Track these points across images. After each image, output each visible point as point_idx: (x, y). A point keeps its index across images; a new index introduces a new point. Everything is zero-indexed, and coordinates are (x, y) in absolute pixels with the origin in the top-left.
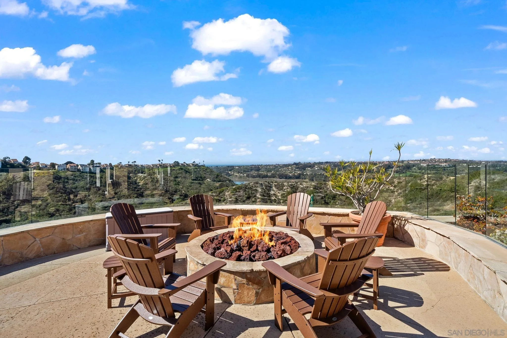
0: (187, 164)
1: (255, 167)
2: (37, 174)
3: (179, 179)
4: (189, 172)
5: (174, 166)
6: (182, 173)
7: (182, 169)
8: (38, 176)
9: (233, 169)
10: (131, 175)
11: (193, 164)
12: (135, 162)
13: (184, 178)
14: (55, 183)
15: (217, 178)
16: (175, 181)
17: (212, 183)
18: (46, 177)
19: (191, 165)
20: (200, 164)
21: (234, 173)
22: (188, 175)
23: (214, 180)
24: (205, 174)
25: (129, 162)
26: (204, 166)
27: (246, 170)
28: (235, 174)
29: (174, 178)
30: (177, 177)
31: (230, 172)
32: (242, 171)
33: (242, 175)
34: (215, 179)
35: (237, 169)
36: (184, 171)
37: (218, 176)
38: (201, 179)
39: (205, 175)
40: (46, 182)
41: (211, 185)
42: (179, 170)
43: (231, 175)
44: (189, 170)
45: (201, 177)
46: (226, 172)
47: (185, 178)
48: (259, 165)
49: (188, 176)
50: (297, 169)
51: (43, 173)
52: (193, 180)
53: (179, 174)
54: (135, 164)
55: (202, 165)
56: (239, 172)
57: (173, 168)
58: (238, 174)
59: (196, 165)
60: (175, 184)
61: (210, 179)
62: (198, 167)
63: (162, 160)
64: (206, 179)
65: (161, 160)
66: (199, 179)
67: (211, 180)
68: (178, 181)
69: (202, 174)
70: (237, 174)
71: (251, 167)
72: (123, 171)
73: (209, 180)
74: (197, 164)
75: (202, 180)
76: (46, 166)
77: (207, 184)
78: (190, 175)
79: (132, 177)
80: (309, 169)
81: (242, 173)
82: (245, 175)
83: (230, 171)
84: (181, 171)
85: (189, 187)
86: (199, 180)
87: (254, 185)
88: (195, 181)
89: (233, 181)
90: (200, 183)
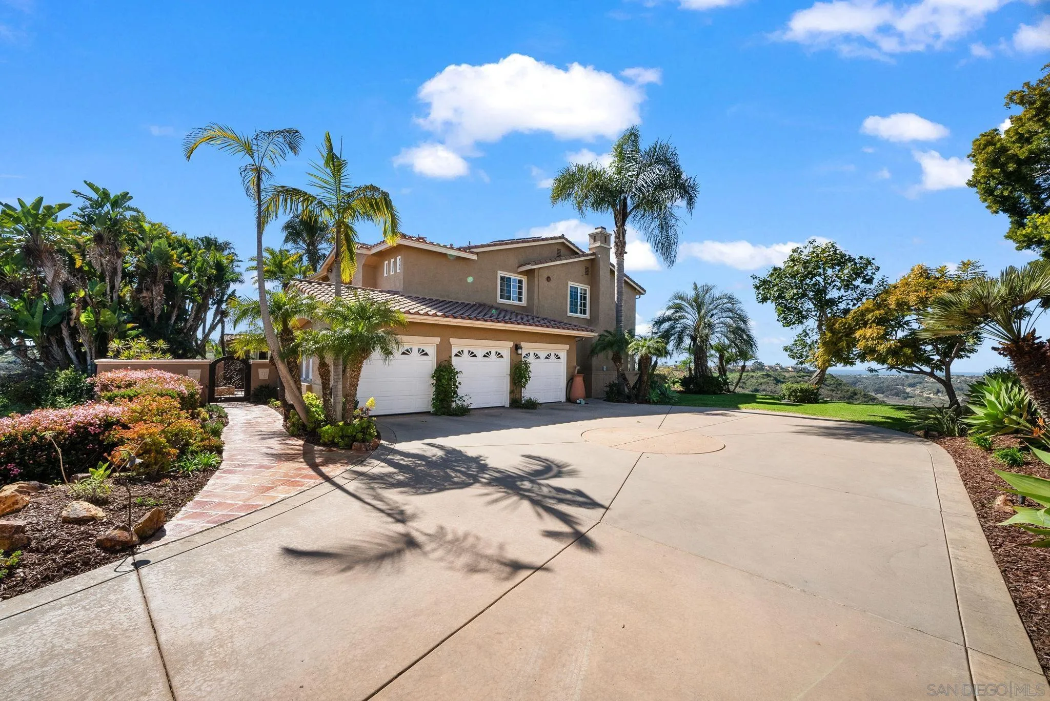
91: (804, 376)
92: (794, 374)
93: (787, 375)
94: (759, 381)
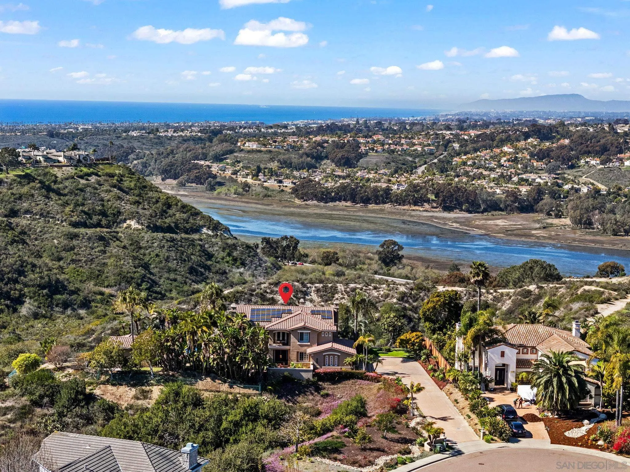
3: (23, 221)
4: (58, 193)
6: (33, 196)
7: (29, 178)
11: (69, 158)
13: (41, 215)
16: (11, 227)
17: (148, 236)
19: (61, 159)
20: (96, 157)
22: (54, 203)
23: (155, 226)
24: (119, 198)
29: (6, 216)
30: (14, 213)
34: (160, 222)
36: (40, 188)
38: (104, 222)
39: (117, 204)
41: (143, 244)
42: (20, 183)
44: (55, 182)
45: (104, 214)
47: (45, 215)
49: (56, 208)
52: (75, 225)
53: (20, 198)
55: (104, 162)
59: (79, 161)
60: (13, 241)
61: (138, 222)
62: (90, 166)
64: (125, 221)
66: (95, 219)
67: (142, 224)
68: (19, 229)
73: (133, 224)
74: (85, 157)
75: (108, 227)
77: (126, 243)
84: (25, 189)
85: (63, 254)
86: (99, 225)
88: (82, 230)
90: (101, 238)
91: (89, 175)
92: (70, 171)
93: (59, 173)
94: (14, 191)
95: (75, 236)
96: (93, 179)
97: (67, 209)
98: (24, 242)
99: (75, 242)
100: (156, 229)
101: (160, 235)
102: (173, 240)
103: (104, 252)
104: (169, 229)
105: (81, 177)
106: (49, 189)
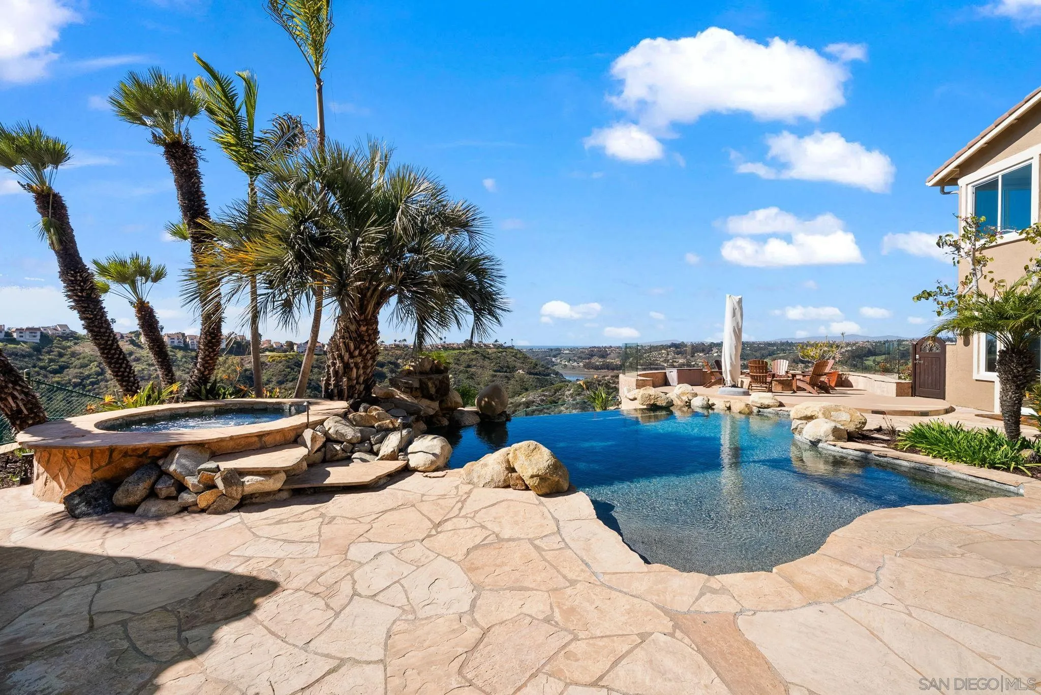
0: (485, 345)
1: (599, 351)
2: (272, 357)
3: (473, 370)
4: (489, 358)
5: (464, 348)
6: (477, 359)
7: (477, 352)
8: (273, 361)
9: (559, 354)
10: (400, 361)
11: (494, 345)
12: (405, 340)
14: (296, 372)
15: (534, 368)
16: (467, 372)
17: (527, 376)
18: (284, 363)
19: (491, 346)
20: (506, 345)
21: (561, 361)
22: (487, 362)
24: (515, 361)
25: (395, 341)
26: (512, 348)
27: (583, 356)
28: (563, 363)
29: (466, 367)
30: (469, 366)
31: (554, 359)
32: (576, 358)
33: (575, 364)
34: (532, 371)
35: (567, 354)
36: (481, 356)
37: (537, 365)
38: (508, 371)
39: (514, 363)
40: (284, 371)
41: (525, 380)
42: (472, 354)
43: (556, 365)
44: (488, 354)
45: (508, 367)
46: (547, 359)
47: (482, 367)
48: (605, 347)
49: (488, 364)
50: (678, 355)
51: (279, 357)
52: (495, 371)
53: (472, 360)
54: (405, 343)
55: (509, 347)
56: (570, 360)
57: (463, 351)
58: (569, 362)
59: (499, 347)
60: (468, 378)
62: (503, 349)
63: (445, 338)
64: (517, 370)
65: (443, 338)
66: (505, 369)
67: (524, 372)
68: (471, 373)
69: (511, 360)
70: (566, 363)
71: (592, 351)
72: (388, 354)
73: (521, 371)
74: (502, 345)
75: (510, 372)
76: (282, 346)
77: (518, 379)
78: (491, 363)
79: (401, 364)
80: (701, 355)
81: (575, 361)
82: (581, 364)
83: (555, 356)
84: (474, 356)
86: (506, 372)
87: (612, 380)
88: (498, 373)
89: (562, 375)
90: (506, 377)
95: (495, 376)
96: (504, 353)
97: (492, 364)
98: (473, 378)
99: (495, 379)
100: (530, 373)
101: (533, 376)
102: (538, 379)
103: (508, 383)
104: (536, 374)
105: (499, 353)
106: (485, 357)
